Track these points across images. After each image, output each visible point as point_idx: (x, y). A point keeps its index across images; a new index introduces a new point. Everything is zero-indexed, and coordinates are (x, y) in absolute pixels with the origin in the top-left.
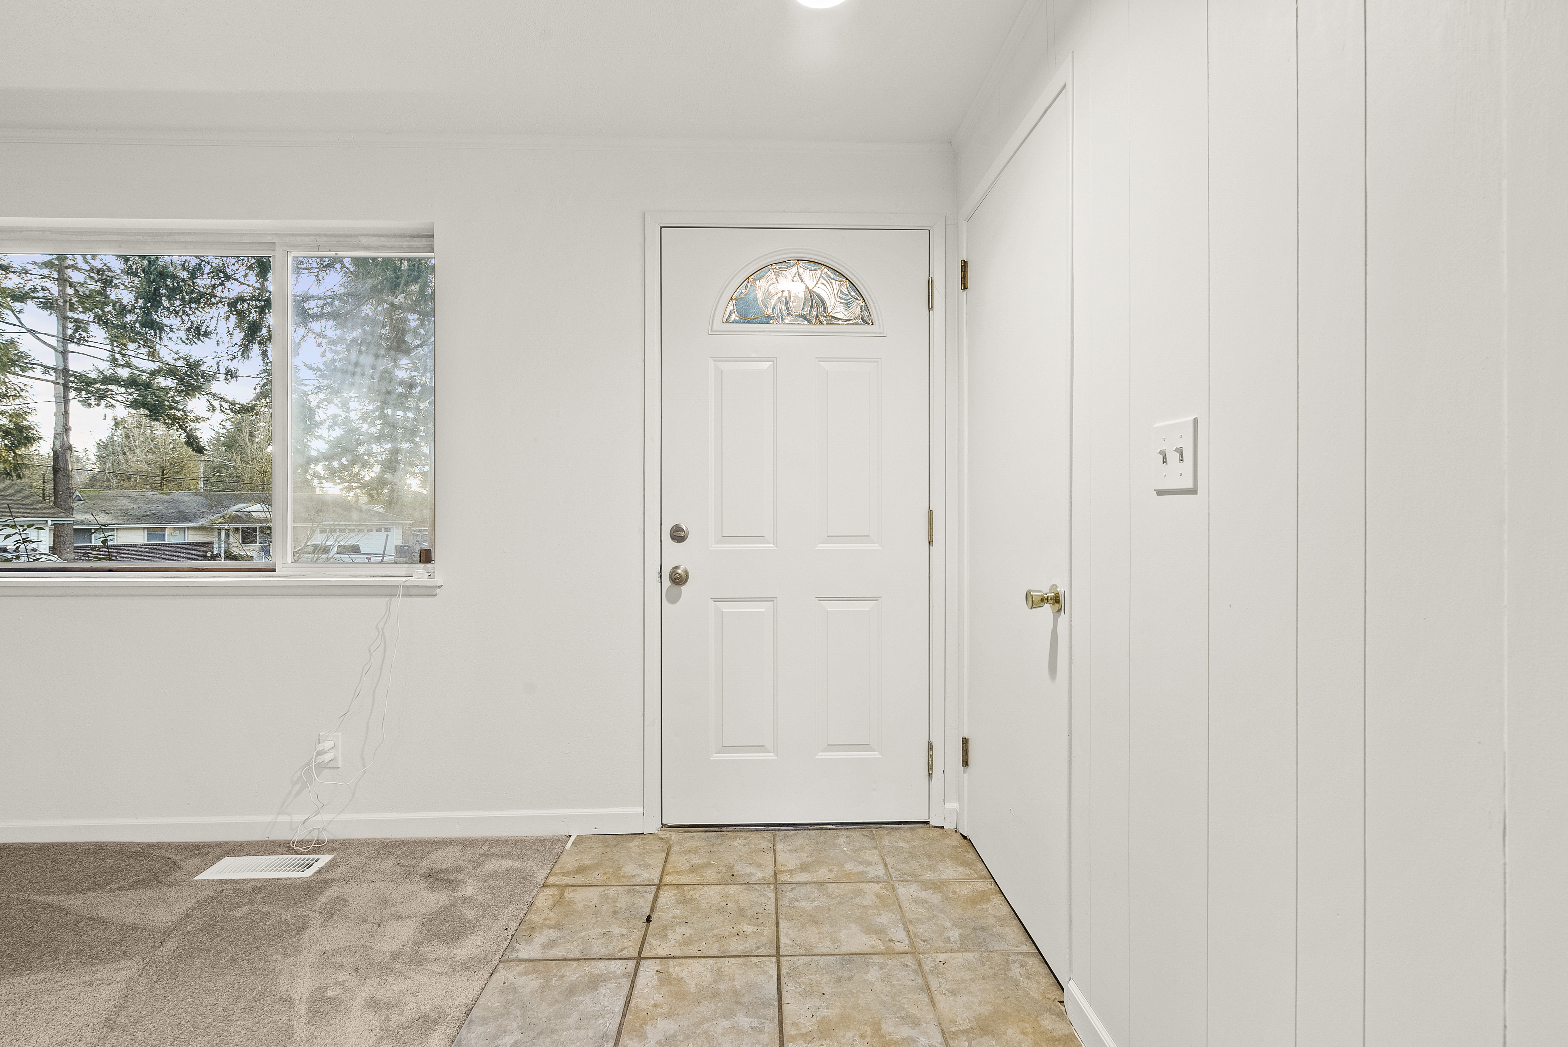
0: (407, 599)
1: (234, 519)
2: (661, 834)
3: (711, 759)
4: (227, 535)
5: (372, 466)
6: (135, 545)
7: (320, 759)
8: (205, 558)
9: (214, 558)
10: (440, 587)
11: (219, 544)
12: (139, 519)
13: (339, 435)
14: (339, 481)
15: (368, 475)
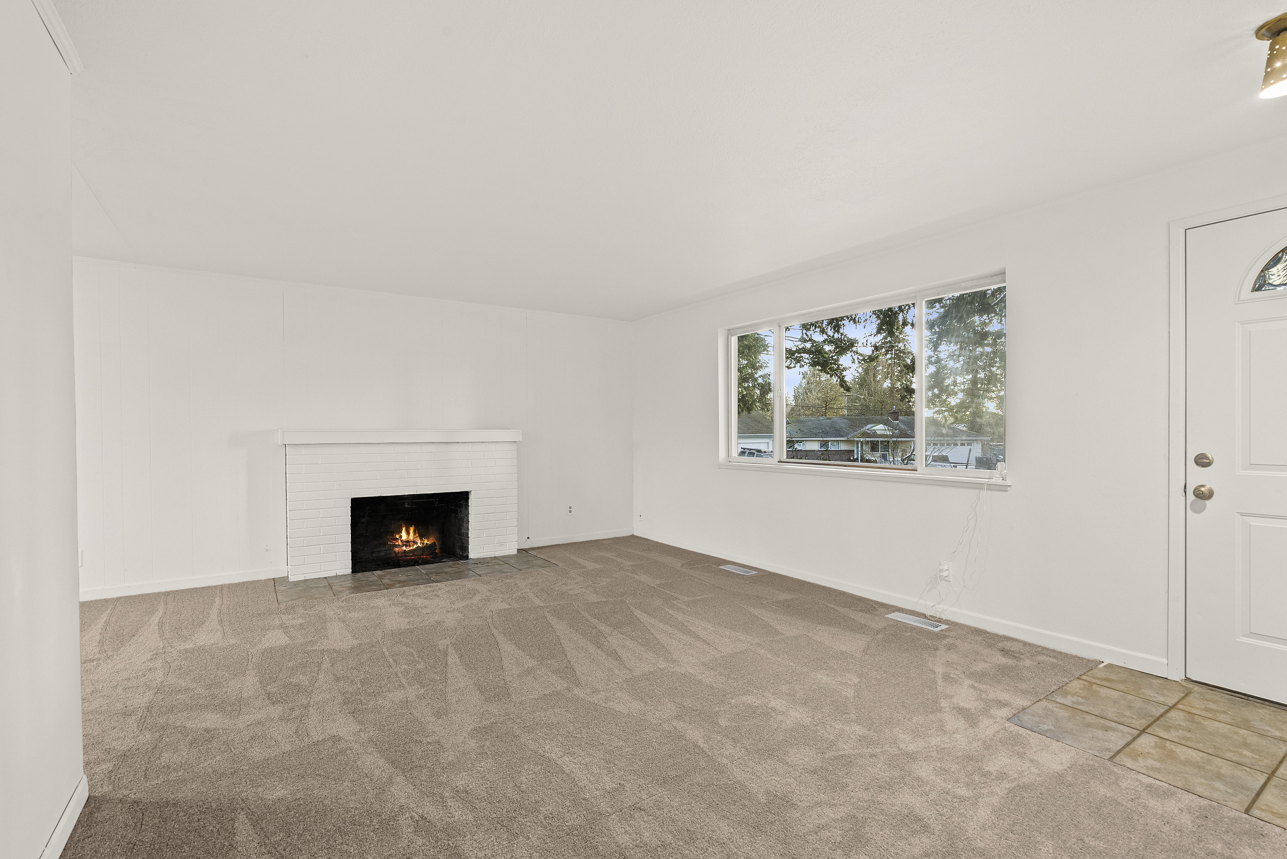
0: (990, 492)
1: (864, 435)
2: (1184, 684)
3: (1237, 639)
4: (862, 446)
5: (956, 393)
6: (814, 451)
7: (941, 574)
8: (850, 460)
9: (856, 460)
10: (1010, 486)
11: (858, 452)
12: (816, 435)
13: (933, 372)
14: (932, 406)
15: (953, 401)
